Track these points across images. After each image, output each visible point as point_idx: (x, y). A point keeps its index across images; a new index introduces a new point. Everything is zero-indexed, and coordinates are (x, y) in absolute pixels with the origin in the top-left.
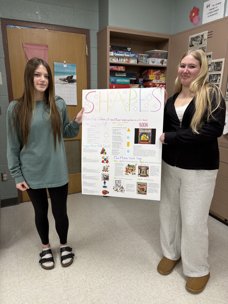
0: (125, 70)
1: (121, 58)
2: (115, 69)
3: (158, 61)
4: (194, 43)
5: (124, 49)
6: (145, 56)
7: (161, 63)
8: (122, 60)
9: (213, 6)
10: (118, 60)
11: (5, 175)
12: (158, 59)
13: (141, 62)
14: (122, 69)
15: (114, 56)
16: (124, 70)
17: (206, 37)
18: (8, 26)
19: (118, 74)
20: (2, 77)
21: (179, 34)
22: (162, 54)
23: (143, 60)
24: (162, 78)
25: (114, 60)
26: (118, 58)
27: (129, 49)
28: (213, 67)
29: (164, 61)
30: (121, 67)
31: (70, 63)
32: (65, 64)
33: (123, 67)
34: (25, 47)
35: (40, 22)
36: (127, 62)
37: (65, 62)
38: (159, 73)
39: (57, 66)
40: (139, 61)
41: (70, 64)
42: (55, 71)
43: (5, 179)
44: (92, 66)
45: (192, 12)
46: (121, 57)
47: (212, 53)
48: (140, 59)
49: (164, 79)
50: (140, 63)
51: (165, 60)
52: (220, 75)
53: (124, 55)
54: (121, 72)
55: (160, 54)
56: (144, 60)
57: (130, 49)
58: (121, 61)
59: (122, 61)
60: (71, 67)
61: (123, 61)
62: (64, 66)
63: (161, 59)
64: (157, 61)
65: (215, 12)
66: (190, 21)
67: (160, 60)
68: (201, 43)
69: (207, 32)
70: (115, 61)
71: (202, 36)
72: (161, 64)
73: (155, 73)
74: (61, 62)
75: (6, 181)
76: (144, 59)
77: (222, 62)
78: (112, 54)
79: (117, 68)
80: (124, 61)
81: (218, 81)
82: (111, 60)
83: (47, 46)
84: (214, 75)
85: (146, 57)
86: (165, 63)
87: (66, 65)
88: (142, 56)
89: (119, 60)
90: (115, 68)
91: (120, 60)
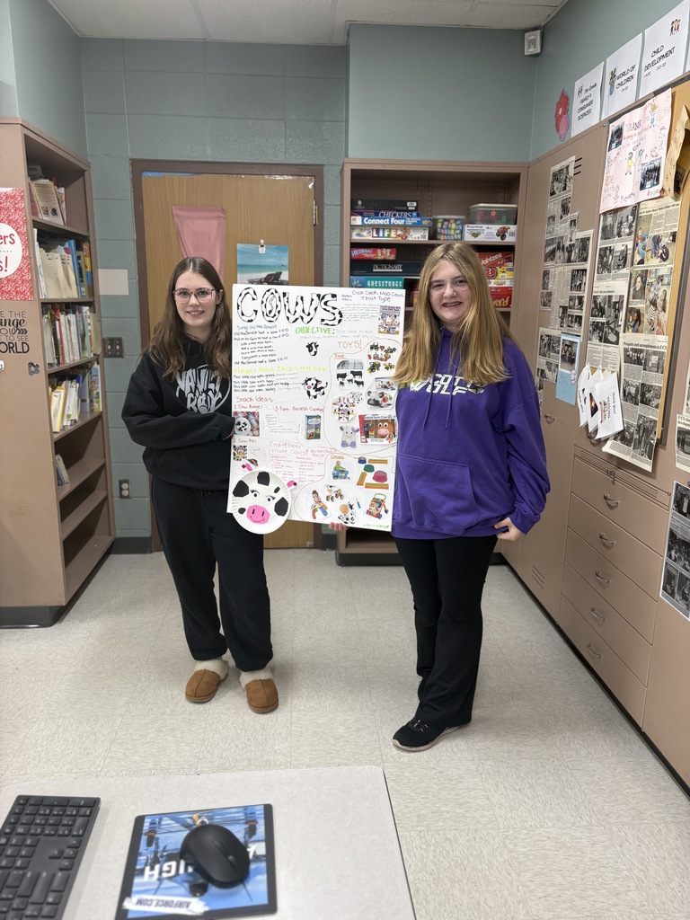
0: (397, 256)
1: (384, 230)
2: (367, 256)
3: (489, 230)
4: (556, 184)
5: (398, 207)
6: (456, 220)
7: (498, 235)
8: (386, 233)
9: (586, 90)
10: (375, 235)
11: (125, 486)
12: (490, 226)
13: (444, 234)
14: (388, 254)
15: (363, 226)
16: (392, 257)
17: (572, 171)
18: (144, 174)
19: (380, 267)
20: (129, 279)
21: (539, 160)
22: (500, 213)
23: (450, 229)
24: (504, 274)
25: (365, 233)
26: (377, 228)
27: (412, 205)
28: (577, 251)
29: (509, 231)
30: (384, 251)
31: (274, 244)
32: (262, 246)
33: (388, 250)
34: (178, 216)
35: (210, 160)
36: (400, 238)
37: (262, 241)
38: (499, 260)
39: (243, 252)
40: (441, 234)
41: (275, 247)
42: (239, 262)
43: (125, 493)
44: (326, 248)
45: (559, 104)
46: (384, 227)
47: (577, 213)
48: (442, 228)
49: (509, 277)
50: (442, 237)
51: (513, 228)
52: (585, 270)
53: (390, 222)
54: (385, 262)
55: (493, 214)
56: (455, 230)
57: (415, 204)
58: (383, 237)
59: (386, 235)
60: (275, 254)
61: (389, 236)
62: (260, 252)
63: (499, 227)
64: (486, 231)
65: (588, 108)
66: (555, 128)
67: (495, 228)
68: (565, 189)
69: (573, 158)
70: (367, 236)
71: (567, 167)
72: (499, 239)
73: (487, 262)
74: (253, 243)
75: (128, 497)
76: (453, 226)
77: (589, 239)
78: (358, 220)
79: (375, 252)
80: (393, 236)
81: (583, 286)
82: (358, 235)
83: (223, 209)
84: (578, 270)
85: (458, 222)
86: (512, 234)
87: (264, 248)
88: (445, 220)
89: (378, 233)
90: (367, 253)
91: (381, 235)
